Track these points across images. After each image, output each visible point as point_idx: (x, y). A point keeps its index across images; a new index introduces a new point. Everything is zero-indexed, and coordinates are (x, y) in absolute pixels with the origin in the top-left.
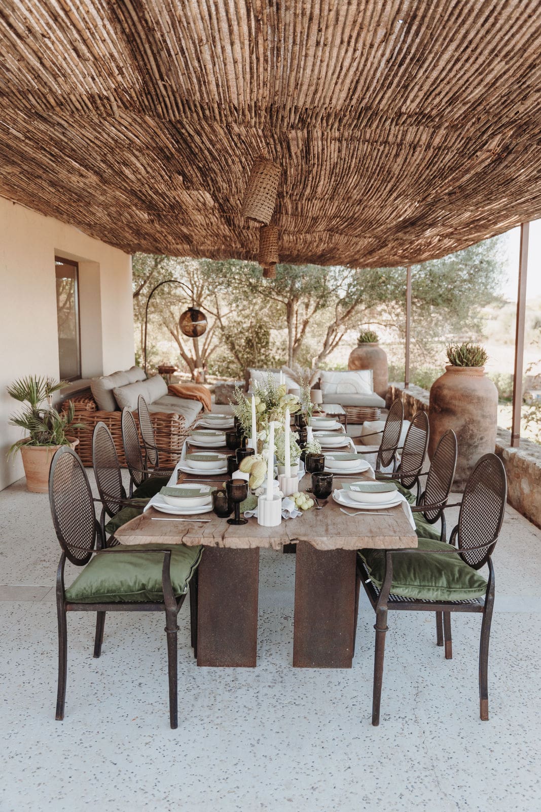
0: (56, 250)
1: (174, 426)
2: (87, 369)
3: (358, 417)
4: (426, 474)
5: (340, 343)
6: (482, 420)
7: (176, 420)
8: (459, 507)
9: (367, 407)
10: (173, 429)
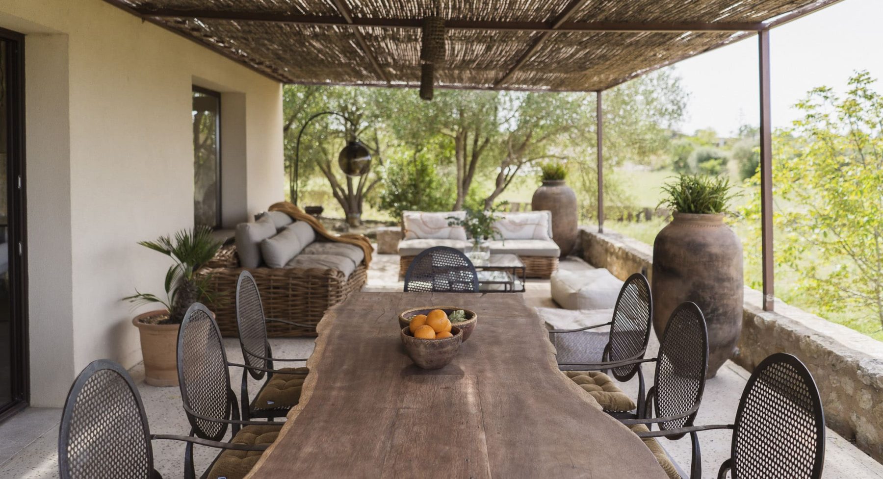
0: (194, 77)
1: (332, 286)
2: (229, 209)
3: (532, 270)
4: (653, 360)
5: (514, 180)
6: (716, 285)
7: (334, 277)
8: (731, 431)
9: (542, 257)
10: (330, 289)
